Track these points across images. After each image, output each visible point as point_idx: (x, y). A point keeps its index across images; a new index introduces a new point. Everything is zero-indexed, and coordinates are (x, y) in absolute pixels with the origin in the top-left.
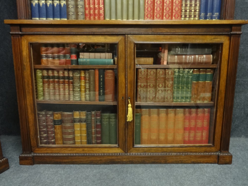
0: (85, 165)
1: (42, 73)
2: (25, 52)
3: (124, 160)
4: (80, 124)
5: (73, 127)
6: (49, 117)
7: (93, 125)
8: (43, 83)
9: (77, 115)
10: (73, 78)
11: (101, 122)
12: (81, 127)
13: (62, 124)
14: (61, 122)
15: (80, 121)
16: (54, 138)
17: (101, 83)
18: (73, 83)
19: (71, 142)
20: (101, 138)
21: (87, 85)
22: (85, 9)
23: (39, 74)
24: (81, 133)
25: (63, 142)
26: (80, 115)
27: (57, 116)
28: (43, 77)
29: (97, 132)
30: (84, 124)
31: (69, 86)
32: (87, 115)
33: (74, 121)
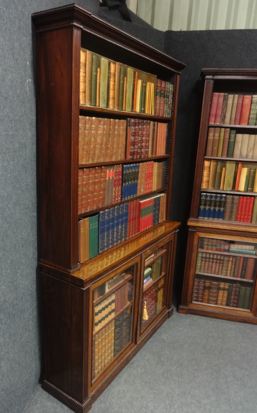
0: (225, 321)
1: (202, 254)
2: (195, 242)
3: (254, 322)
4: (224, 291)
5: (218, 292)
6: (201, 283)
7: (233, 294)
8: (202, 261)
9: (222, 285)
10: (223, 260)
11: (239, 292)
12: (224, 293)
13: (210, 289)
14: (210, 288)
15: (224, 289)
16: (202, 298)
17: (245, 267)
18: (223, 263)
19: (214, 303)
20: (237, 303)
21: (233, 266)
22: (238, 214)
23: (200, 255)
24: (223, 298)
25: (208, 301)
26: (224, 286)
27: (208, 284)
28: (202, 257)
29: (235, 299)
30: (226, 292)
31: (220, 265)
32: (230, 286)
33: (219, 289)
